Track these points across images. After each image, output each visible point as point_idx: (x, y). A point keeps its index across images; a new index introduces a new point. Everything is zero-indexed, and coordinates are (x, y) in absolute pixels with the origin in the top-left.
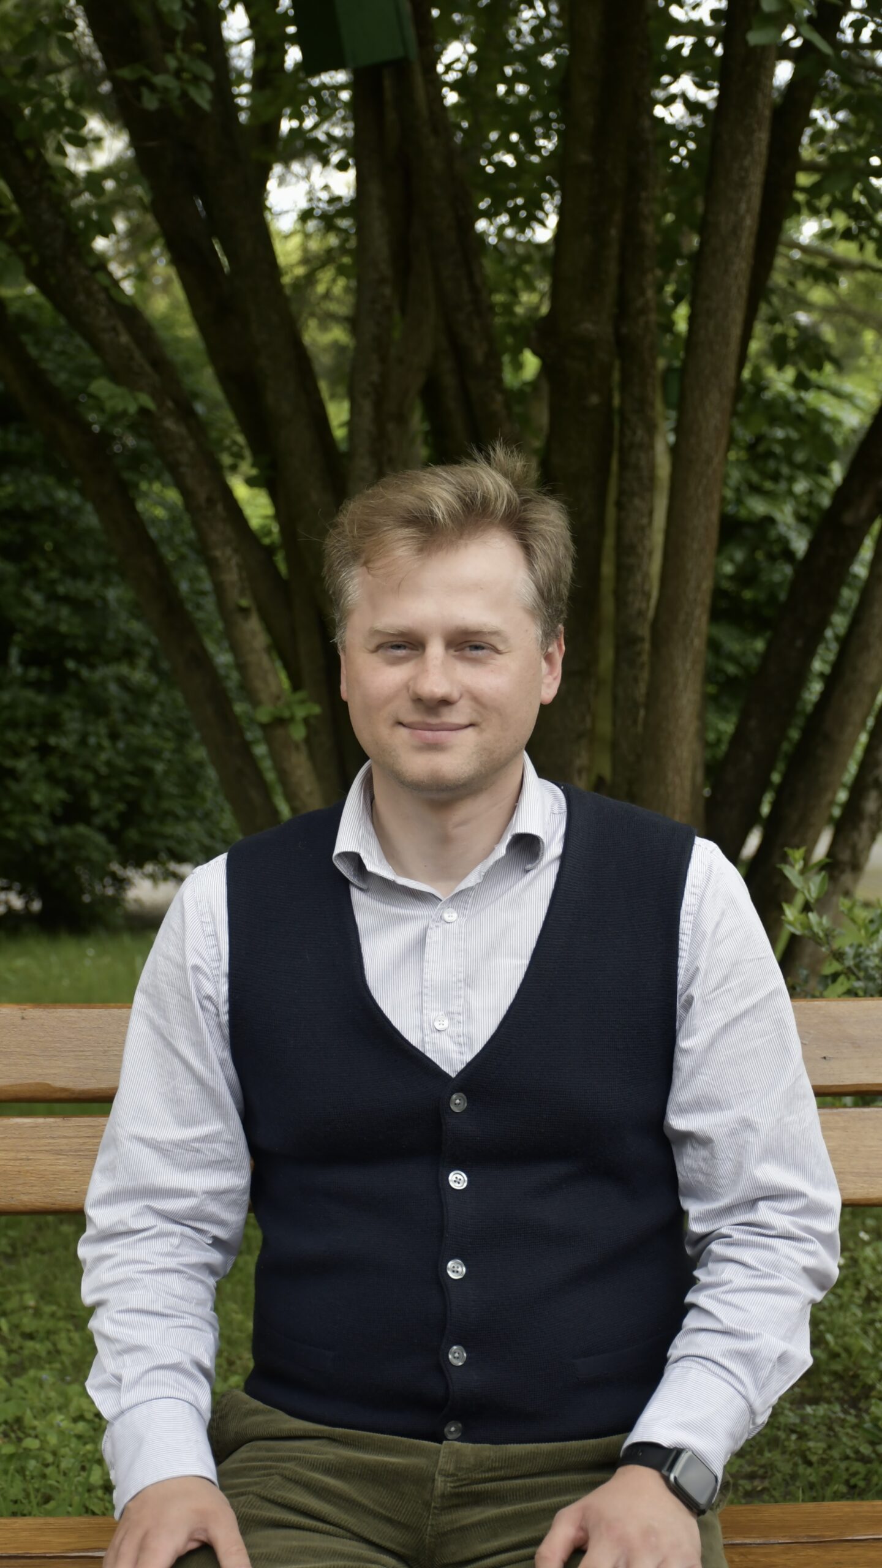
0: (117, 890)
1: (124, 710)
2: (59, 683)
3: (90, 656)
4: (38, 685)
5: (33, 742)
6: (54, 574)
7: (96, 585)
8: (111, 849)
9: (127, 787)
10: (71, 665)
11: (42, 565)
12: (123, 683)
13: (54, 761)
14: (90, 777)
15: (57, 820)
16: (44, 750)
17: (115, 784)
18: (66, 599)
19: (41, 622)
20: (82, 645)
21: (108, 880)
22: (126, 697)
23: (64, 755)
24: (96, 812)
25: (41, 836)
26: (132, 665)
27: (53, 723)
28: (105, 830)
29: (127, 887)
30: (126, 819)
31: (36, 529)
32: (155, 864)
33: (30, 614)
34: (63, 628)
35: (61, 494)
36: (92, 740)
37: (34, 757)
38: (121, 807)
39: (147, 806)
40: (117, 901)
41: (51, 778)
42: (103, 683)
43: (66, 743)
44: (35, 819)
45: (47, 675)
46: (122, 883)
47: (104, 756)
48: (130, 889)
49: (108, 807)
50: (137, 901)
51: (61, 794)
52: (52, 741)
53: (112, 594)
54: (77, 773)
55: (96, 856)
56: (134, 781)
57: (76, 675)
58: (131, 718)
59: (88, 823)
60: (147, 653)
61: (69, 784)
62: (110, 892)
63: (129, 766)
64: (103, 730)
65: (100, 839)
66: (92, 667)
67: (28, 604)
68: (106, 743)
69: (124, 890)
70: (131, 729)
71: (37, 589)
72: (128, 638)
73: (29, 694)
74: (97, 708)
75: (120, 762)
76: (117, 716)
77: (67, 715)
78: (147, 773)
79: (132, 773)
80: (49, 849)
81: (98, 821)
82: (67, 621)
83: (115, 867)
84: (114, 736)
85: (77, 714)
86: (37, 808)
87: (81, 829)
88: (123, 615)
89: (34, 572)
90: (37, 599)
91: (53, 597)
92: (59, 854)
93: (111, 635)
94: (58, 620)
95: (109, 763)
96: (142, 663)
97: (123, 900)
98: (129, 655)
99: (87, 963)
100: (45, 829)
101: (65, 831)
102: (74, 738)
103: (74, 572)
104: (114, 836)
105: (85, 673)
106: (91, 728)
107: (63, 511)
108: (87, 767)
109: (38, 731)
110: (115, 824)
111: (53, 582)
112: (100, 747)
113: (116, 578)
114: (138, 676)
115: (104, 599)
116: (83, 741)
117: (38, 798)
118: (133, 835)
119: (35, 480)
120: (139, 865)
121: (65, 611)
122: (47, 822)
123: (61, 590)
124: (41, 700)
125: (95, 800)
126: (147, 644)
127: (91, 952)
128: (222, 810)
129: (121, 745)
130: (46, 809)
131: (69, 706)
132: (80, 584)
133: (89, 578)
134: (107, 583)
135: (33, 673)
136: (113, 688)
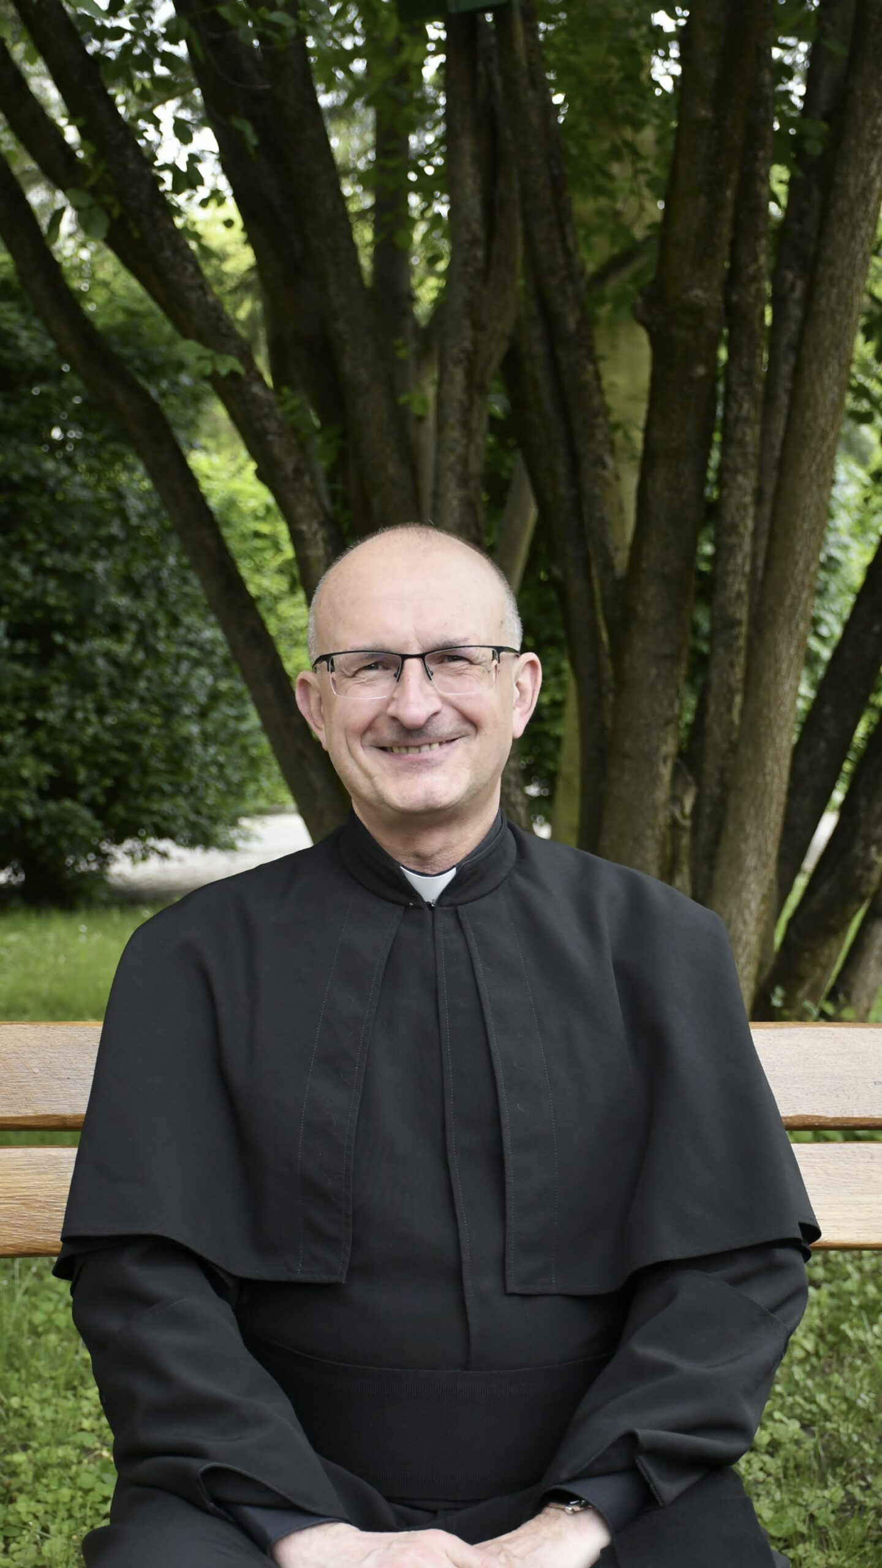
0: (100, 866)
1: (111, 684)
2: (46, 655)
3: (79, 630)
4: (24, 659)
5: (21, 716)
6: (42, 546)
7: (83, 557)
8: (98, 824)
9: (114, 762)
10: (59, 638)
11: (30, 536)
12: (111, 658)
13: (41, 735)
14: (76, 752)
15: (43, 795)
16: (32, 725)
17: (102, 759)
18: (53, 572)
19: (28, 594)
20: (70, 618)
21: (91, 856)
22: (114, 672)
23: (51, 730)
24: (82, 787)
25: (28, 811)
26: (120, 639)
27: (41, 697)
28: (91, 804)
29: (111, 862)
30: (112, 795)
31: (23, 500)
32: (135, 840)
33: (18, 587)
34: (51, 601)
35: (50, 465)
36: (79, 715)
37: (21, 731)
38: (108, 782)
39: (134, 783)
40: (100, 877)
41: (38, 752)
42: (91, 658)
43: (54, 717)
44: (23, 794)
45: (34, 649)
46: (104, 859)
47: (90, 731)
48: (113, 864)
49: (95, 783)
50: (120, 875)
51: (47, 769)
52: (40, 715)
53: (100, 567)
54: (65, 747)
55: (82, 831)
56: (122, 757)
57: (63, 649)
58: (117, 693)
59: (74, 798)
60: (134, 627)
61: (56, 758)
62: (94, 867)
63: (116, 742)
64: (90, 706)
65: (86, 814)
66: (80, 641)
67: (15, 576)
68: (93, 718)
69: (108, 864)
70: (121, 704)
71: (24, 561)
72: (115, 610)
73: (16, 667)
74: (84, 683)
75: (107, 737)
76: (104, 691)
77: (54, 689)
78: (133, 748)
79: (119, 749)
80: (36, 823)
81: (84, 795)
82: (55, 595)
83: (97, 842)
84: (101, 711)
85: (64, 688)
86: (24, 783)
87: (68, 804)
88: (113, 589)
89: (22, 544)
90: (25, 571)
91: (40, 570)
92: (46, 829)
93: (99, 609)
94: (45, 592)
95: (95, 738)
96: (130, 637)
97: (107, 874)
98: (116, 630)
99: (82, 939)
100: (32, 803)
101: (52, 806)
102: (62, 712)
103: (62, 547)
104: (100, 811)
105: (72, 647)
106: (78, 703)
107: (51, 483)
108: (73, 741)
109: (25, 705)
110: (101, 800)
111: (41, 554)
112: (87, 721)
113: (103, 552)
114: (122, 650)
115: (92, 571)
116: (70, 716)
117: (25, 773)
118: (119, 810)
119: (24, 449)
120: (118, 841)
121: (52, 584)
122: (34, 797)
123: (48, 561)
124: (28, 673)
125: (82, 774)
126: (133, 617)
127: (83, 928)
128: (207, 786)
129: (110, 720)
130: (33, 783)
131: (56, 680)
132: (67, 557)
133: (77, 551)
134: (95, 556)
135: (20, 646)
136: (101, 662)
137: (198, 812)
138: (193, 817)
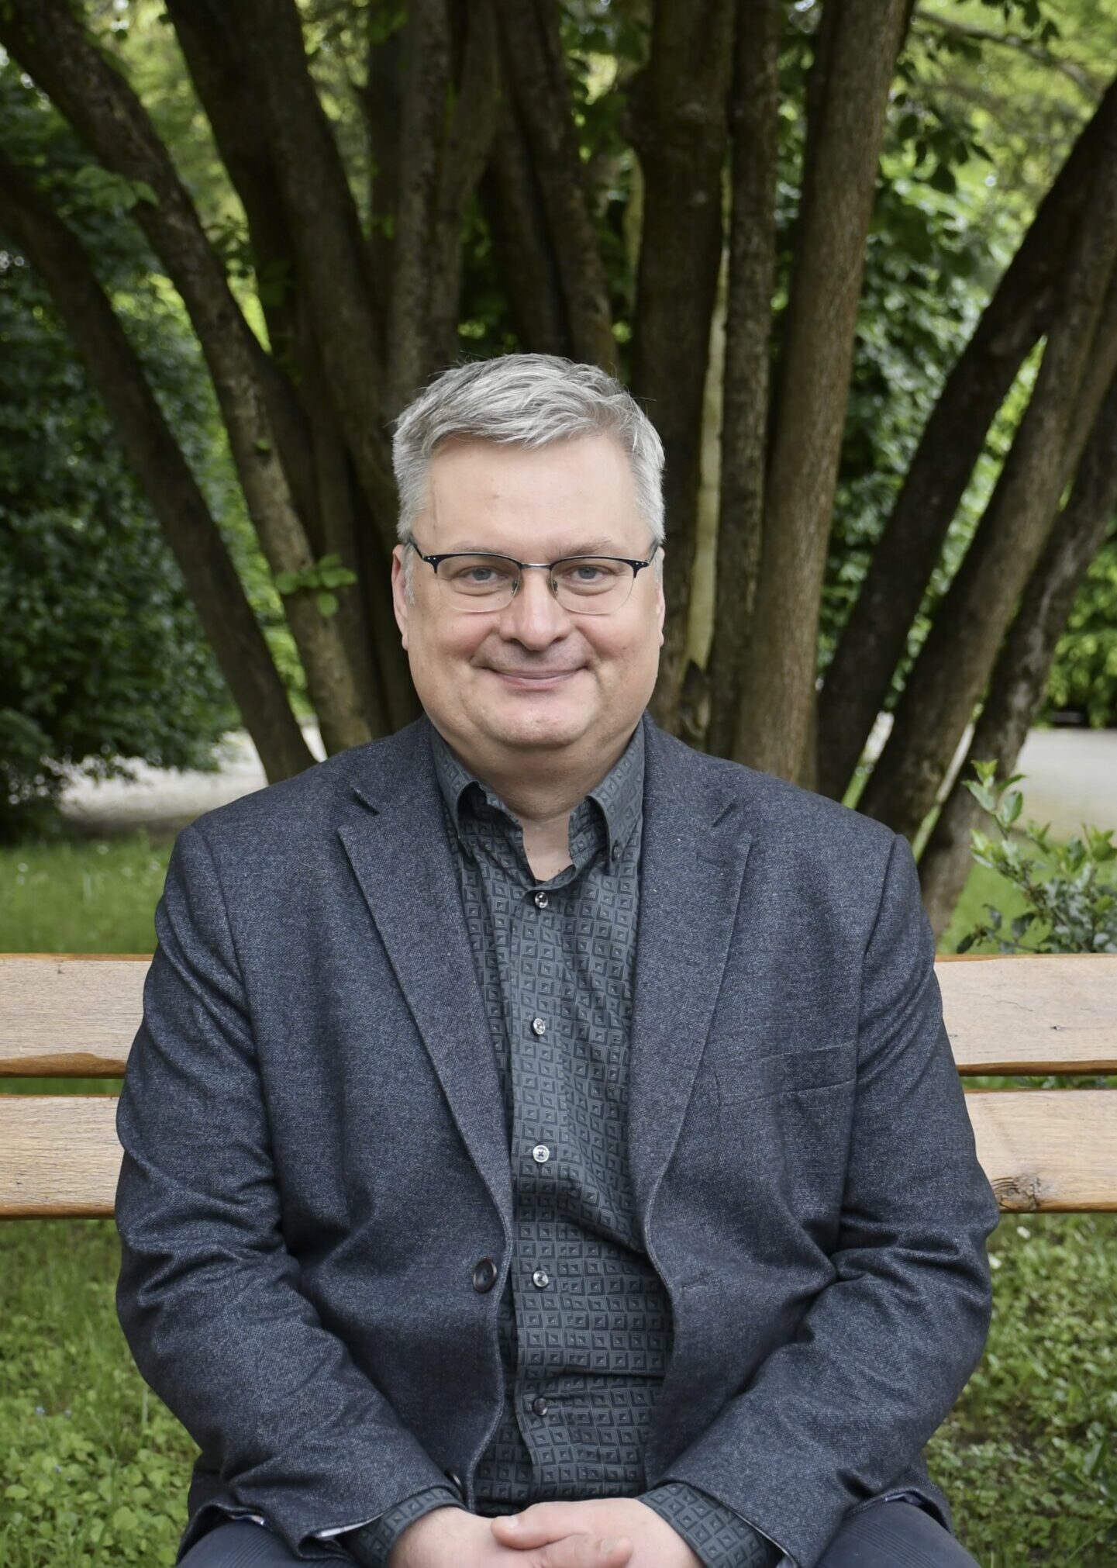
0: (51, 790)
1: (64, 567)
3: (24, 501)
7: (30, 412)
8: (47, 739)
9: (67, 662)
12: (63, 534)
14: (20, 650)
17: (52, 658)
20: (13, 486)
21: (40, 778)
22: (66, 552)
24: (27, 693)
26: (75, 512)
28: (38, 716)
29: (63, 786)
30: (64, 703)
32: (97, 758)
36: (24, 605)
38: (60, 688)
39: (91, 688)
40: (51, 804)
42: (38, 534)
46: (57, 782)
47: (38, 624)
48: (67, 788)
49: (43, 688)
50: (75, 803)
53: (50, 423)
55: (27, 748)
56: (76, 655)
58: (71, 577)
59: (18, 707)
60: (92, 496)
62: (43, 792)
63: (70, 637)
64: (38, 593)
65: (32, 728)
66: (25, 514)
68: (41, 607)
69: (61, 790)
70: (74, 590)
72: (70, 476)
74: (30, 565)
75: (59, 631)
76: (55, 575)
78: (92, 646)
79: (73, 646)
81: (30, 704)
83: (47, 761)
84: (51, 600)
87: (10, 714)
88: (66, 449)
93: (49, 475)
95: (44, 633)
96: (87, 509)
97: (60, 802)
98: (69, 498)
99: (21, 880)
104: (49, 724)
105: (16, 521)
106: (23, 590)
108: (17, 637)
110: (51, 709)
112: (34, 613)
113: (55, 405)
114: (79, 524)
115: (41, 429)
116: (13, 606)
118: (72, 722)
120: (76, 759)
125: (27, 678)
126: (92, 485)
127: (23, 867)
128: (183, 692)
129: (59, 611)
132: (11, 412)
133: (22, 404)
134: (44, 409)
136: (50, 540)
137: (171, 725)
138: (164, 730)
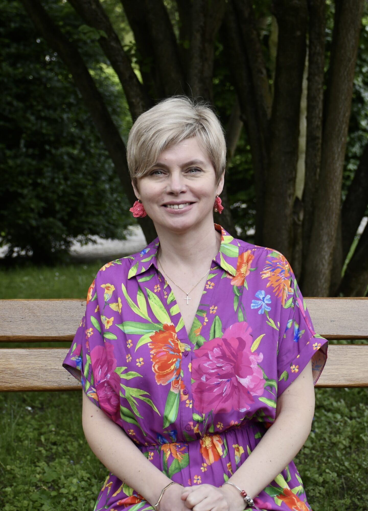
0: (66, 247)
1: (70, 167)
2: (42, 155)
3: (56, 144)
4: (33, 156)
5: (30, 181)
6: (40, 108)
7: (58, 112)
8: (65, 228)
9: (72, 201)
10: (47, 147)
11: (35, 103)
12: (70, 155)
13: (40, 189)
14: (55, 197)
15: (41, 216)
16: (35, 185)
17: (66, 200)
18: (45, 119)
19: (34, 128)
20: (52, 139)
21: (62, 243)
22: (71, 162)
23: (44, 187)
24: (58, 212)
25: (34, 223)
26: (74, 148)
27: (40, 173)
28: (62, 220)
29: (71, 245)
30: (71, 215)
31: (32, 88)
32: (82, 236)
33: (29, 125)
34: (44, 131)
35: (43, 73)
36: (56, 181)
37: (31, 188)
38: (69, 210)
39: (80, 210)
40: (66, 251)
41: (38, 197)
42: (61, 155)
43: (45, 182)
44: (32, 215)
45: (37, 152)
46: (68, 244)
47: (61, 187)
48: (72, 246)
49: (63, 210)
50: (75, 251)
51: (42, 204)
52: (39, 181)
53: (65, 116)
54: (50, 195)
55: (58, 231)
56: (75, 199)
57: (49, 152)
58: (73, 171)
59: (54, 217)
60: (80, 142)
61: (46, 200)
62: (63, 247)
63: (73, 192)
64: (61, 176)
65: (60, 224)
66: (57, 148)
67: (28, 121)
68: (62, 182)
69: (70, 246)
70: (74, 175)
71: (32, 114)
72: (72, 135)
73: (29, 160)
74: (58, 166)
75: (69, 190)
76: (67, 170)
77: (45, 169)
78: (81, 195)
79: (74, 195)
80: (37, 228)
81: (59, 216)
82: (46, 129)
83: (65, 236)
84: (66, 179)
85: (50, 169)
86: (32, 210)
87: (51, 219)
88: (71, 125)
89: (31, 107)
90: (32, 118)
91: (39, 118)
92: (42, 231)
93: (65, 134)
94: (41, 128)
95: (64, 191)
96: (78, 146)
97: (69, 251)
98: (72, 143)
99: (56, 279)
100: (36, 219)
101: (44, 221)
102: (49, 179)
103: (49, 107)
104: (65, 223)
105: (53, 151)
106: (56, 175)
107: (44, 80)
108: (54, 192)
109: (32, 176)
110: (66, 218)
111: (39, 111)
112: (60, 183)
113: (67, 110)
114: (76, 152)
115: (62, 119)
116: (52, 181)
117: (33, 206)
118: (74, 222)
119: (32, 66)
120: (75, 236)
121: (44, 124)
122: (37, 216)
123: (43, 114)
124: (34, 163)
125: (58, 207)
126: (80, 138)
127: (57, 274)
128: (113, 211)
129: (69, 183)
130: (36, 210)
131: (47, 166)
132: (51, 112)
133: (55, 109)
134: (63, 111)
135: (31, 151)
136: (66, 158)
137: (109, 223)
138: (107, 225)
